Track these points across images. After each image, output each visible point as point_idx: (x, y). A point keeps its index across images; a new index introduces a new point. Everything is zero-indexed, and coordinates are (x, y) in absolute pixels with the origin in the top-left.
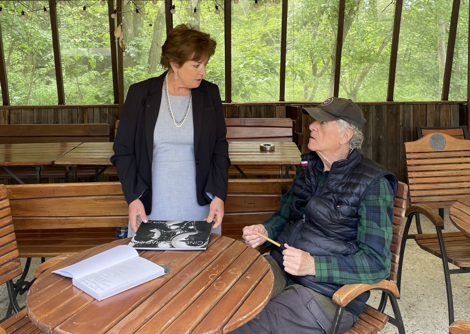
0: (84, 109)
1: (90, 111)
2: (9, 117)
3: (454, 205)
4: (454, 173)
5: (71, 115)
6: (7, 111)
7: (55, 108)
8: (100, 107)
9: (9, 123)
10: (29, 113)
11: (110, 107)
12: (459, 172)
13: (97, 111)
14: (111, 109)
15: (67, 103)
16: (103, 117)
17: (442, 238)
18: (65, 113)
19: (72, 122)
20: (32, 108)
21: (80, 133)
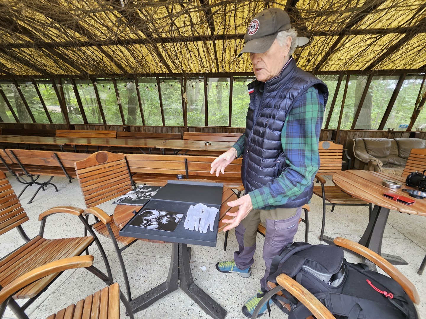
0: (172, 128)
1: (174, 128)
2: (145, 130)
3: (334, 175)
4: (332, 160)
5: (167, 130)
6: (144, 128)
7: (162, 127)
8: (178, 127)
9: (145, 132)
10: (152, 128)
11: (182, 127)
12: (335, 160)
13: (177, 128)
14: (182, 128)
15: (166, 125)
16: (179, 131)
17: (324, 188)
18: (165, 129)
19: (168, 133)
20: (153, 127)
21: (170, 137)
